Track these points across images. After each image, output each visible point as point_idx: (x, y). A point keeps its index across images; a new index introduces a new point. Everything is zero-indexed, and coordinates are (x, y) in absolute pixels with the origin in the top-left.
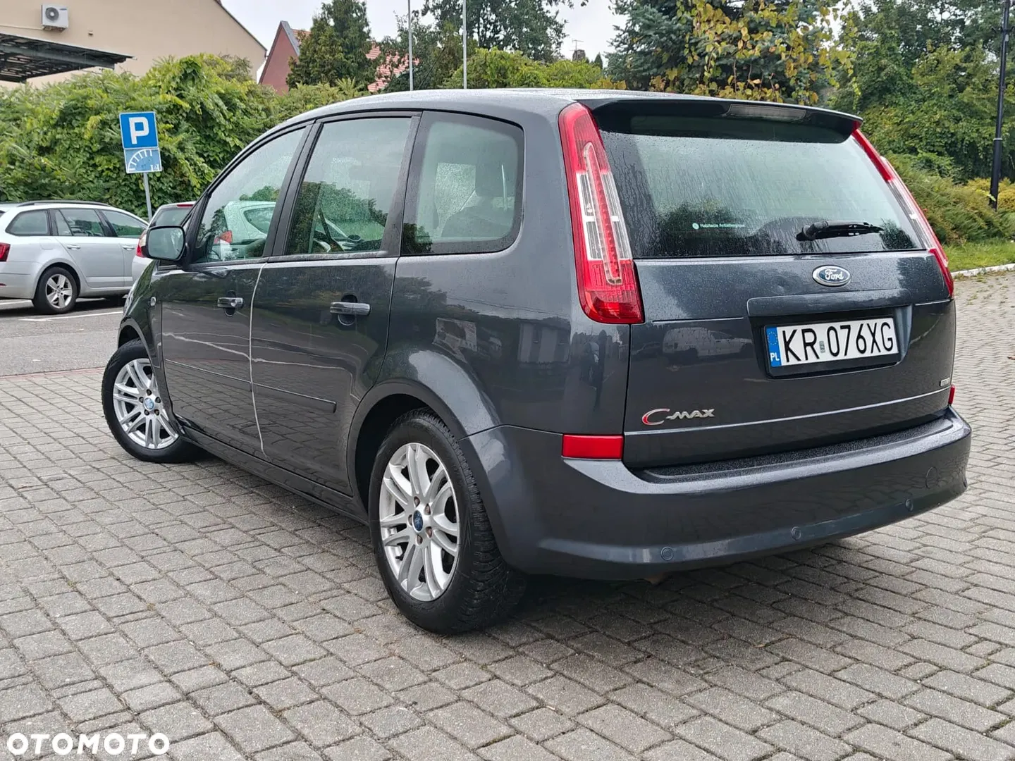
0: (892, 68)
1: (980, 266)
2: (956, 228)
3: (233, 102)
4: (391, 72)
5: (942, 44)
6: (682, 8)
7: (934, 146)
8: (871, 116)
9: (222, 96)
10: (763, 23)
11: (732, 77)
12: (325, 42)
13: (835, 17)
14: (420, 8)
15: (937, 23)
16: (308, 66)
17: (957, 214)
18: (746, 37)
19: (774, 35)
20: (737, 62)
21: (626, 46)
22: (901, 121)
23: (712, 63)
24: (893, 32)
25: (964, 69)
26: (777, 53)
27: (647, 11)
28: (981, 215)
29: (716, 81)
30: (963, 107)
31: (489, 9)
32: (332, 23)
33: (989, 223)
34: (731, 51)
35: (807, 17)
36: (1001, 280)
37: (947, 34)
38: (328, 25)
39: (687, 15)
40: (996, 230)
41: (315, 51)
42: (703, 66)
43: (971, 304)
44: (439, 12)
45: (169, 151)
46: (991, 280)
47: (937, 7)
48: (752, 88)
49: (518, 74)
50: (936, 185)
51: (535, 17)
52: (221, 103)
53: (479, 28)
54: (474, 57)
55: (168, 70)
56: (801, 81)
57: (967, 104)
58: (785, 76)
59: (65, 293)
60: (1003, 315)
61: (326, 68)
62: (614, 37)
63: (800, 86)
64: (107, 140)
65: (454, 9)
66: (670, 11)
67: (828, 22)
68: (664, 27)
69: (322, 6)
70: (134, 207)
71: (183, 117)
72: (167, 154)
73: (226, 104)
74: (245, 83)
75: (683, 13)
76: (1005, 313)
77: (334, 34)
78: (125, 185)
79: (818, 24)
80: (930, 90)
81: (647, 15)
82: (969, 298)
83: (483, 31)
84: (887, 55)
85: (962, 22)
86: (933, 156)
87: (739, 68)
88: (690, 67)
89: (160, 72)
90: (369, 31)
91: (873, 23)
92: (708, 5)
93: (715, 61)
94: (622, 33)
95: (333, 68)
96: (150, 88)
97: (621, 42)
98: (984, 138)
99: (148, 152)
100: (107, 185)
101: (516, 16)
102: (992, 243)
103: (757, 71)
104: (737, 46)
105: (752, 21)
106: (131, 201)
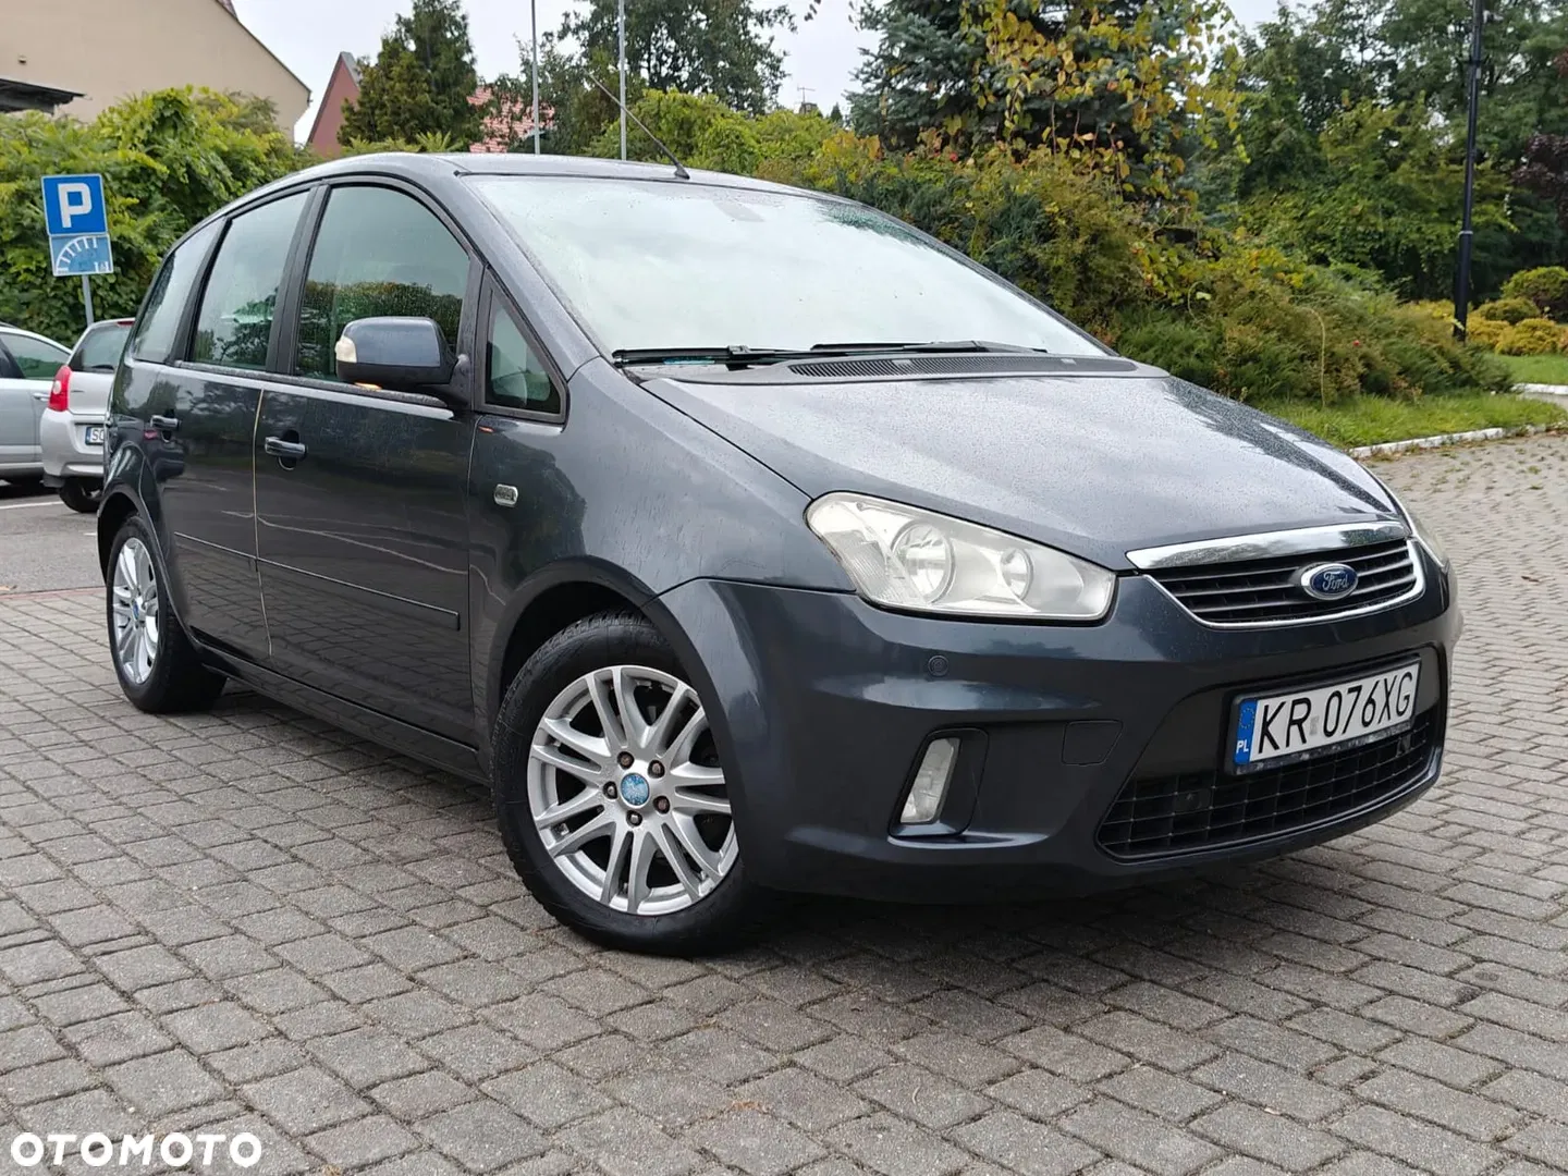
0: (1288, 134)
1: (1444, 432)
2: (1405, 371)
3: (244, 165)
4: (510, 128)
5: (1363, 98)
6: (969, 18)
7: (1353, 253)
8: (1257, 206)
9: (225, 157)
10: (1097, 45)
11: (1048, 129)
12: (400, 75)
13: (1210, 39)
14: (556, 28)
15: (1355, 65)
16: (373, 113)
17: (1406, 350)
18: (1070, 66)
19: (1115, 64)
20: (1056, 106)
21: (880, 81)
22: (1303, 215)
23: (1017, 106)
24: (1290, 78)
25: (1396, 136)
26: (1119, 92)
27: (912, 22)
28: (1441, 350)
29: (1024, 138)
30: (1394, 193)
31: (665, 32)
32: (412, 46)
33: (1455, 365)
34: (1048, 89)
35: (1166, 37)
36: (1480, 454)
37: (1371, 82)
38: (405, 49)
39: (978, 30)
40: (1465, 376)
41: (384, 90)
42: (1003, 112)
43: (1439, 491)
44: (585, 35)
45: (130, 241)
46: (1464, 455)
47: (1354, 42)
48: (1081, 148)
49: (711, 130)
50: (1372, 304)
51: (738, 44)
52: (221, 166)
53: (649, 61)
54: (640, 103)
55: (133, 111)
56: (1157, 138)
57: (1403, 189)
58: (1132, 131)
60: (1495, 508)
61: (403, 117)
62: (861, 66)
63: (1157, 145)
64: (26, 223)
65: (610, 30)
66: (949, 24)
67: (1199, 46)
68: (939, 49)
69: (396, 19)
70: (69, 333)
71: (157, 187)
72: (127, 246)
73: (231, 168)
74: (266, 136)
75: (970, 26)
76: (1498, 504)
77: (415, 63)
78: (55, 297)
79: (1184, 48)
80: (1346, 168)
81: (912, 28)
82: (1434, 481)
83: (655, 66)
84: (1280, 113)
85: (1393, 64)
86: (1353, 269)
87: (1060, 115)
88: (982, 114)
89: (120, 113)
90: (473, 61)
91: (1259, 64)
92: (1009, 14)
93: (1022, 104)
94: (872, 59)
95: (413, 117)
96: (103, 139)
97: (872, 75)
98: (1429, 241)
99: (90, 241)
100: (26, 297)
101: (708, 43)
102: (1460, 396)
103: (1087, 120)
104: (1055, 79)
105: (1080, 40)
106: (65, 323)
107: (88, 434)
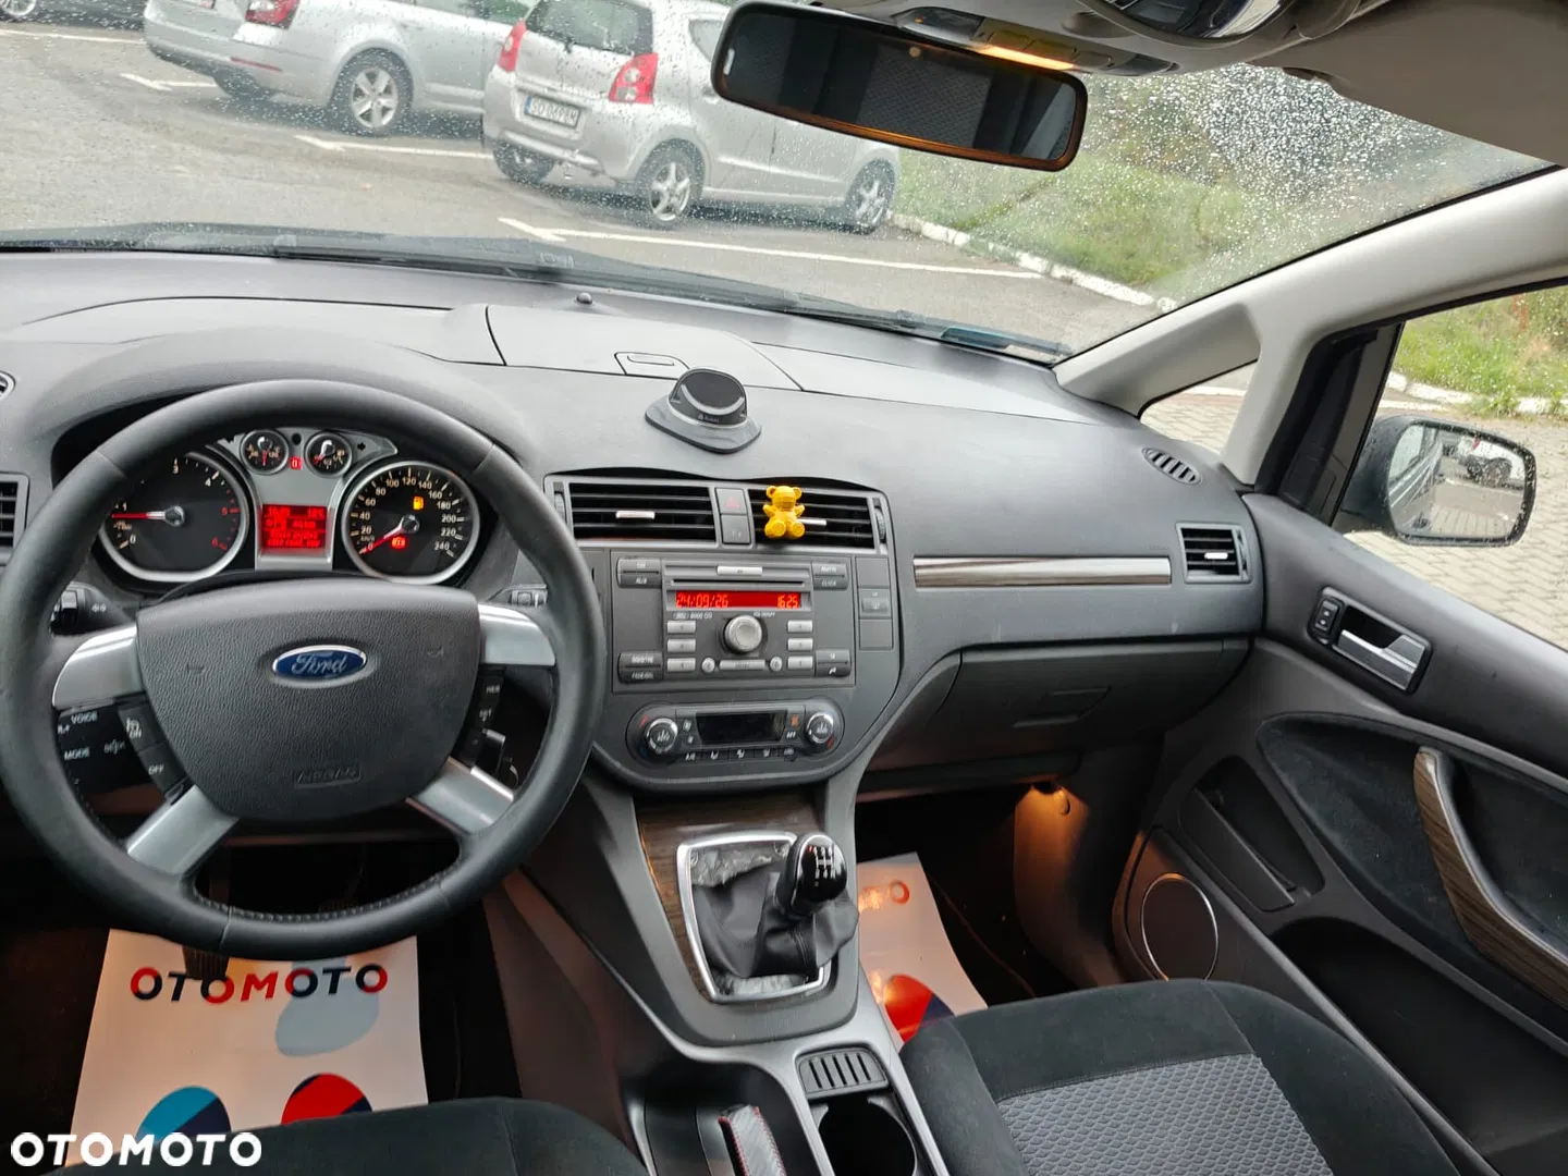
59: (384, 102)
107: (528, 103)
